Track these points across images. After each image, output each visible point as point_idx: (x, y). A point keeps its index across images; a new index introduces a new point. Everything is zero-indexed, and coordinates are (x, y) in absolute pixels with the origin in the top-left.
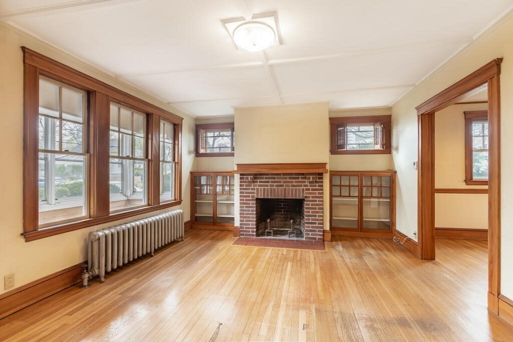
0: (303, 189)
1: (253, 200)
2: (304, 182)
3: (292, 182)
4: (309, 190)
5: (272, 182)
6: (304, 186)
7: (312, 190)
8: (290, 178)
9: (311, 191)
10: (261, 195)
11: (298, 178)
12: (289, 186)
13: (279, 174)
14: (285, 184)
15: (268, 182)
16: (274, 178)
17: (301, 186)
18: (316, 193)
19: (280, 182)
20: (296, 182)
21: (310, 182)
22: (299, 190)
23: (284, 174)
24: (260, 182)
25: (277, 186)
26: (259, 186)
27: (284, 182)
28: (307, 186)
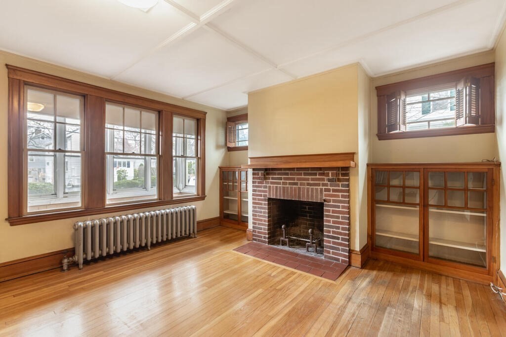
0: (321, 190)
1: (265, 200)
2: (323, 180)
3: (308, 179)
4: (329, 190)
5: (285, 179)
6: (324, 185)
7: (334, 191)
8: (305, 174)
9: (331, 193)
10: (273, 195)
11: (315, 174)
12: (304, 184)
13: (293, 169)
14: (299, 182)
15: (281, 179)
16: (287, 174)
17: (318, 185)
18: (338, 196)
19: (294, 179)
20: (313, 180)
21: (329, 180)
22: (317, 189)
23: (298, 169)
24: (273, 179)
25: (290, 184)
26: (272, 183)
27: (298, 179)
28: (326, 185)
